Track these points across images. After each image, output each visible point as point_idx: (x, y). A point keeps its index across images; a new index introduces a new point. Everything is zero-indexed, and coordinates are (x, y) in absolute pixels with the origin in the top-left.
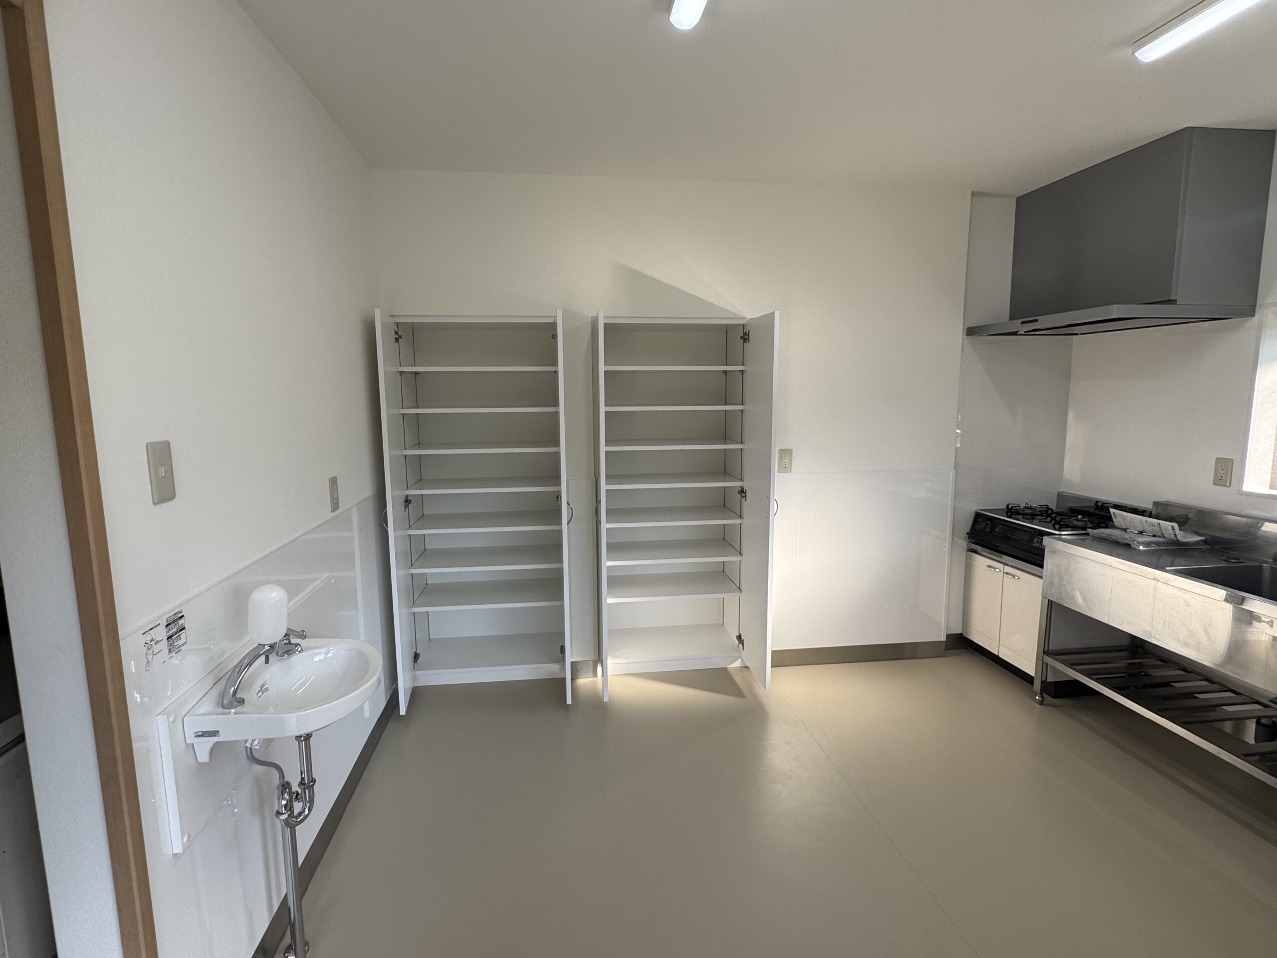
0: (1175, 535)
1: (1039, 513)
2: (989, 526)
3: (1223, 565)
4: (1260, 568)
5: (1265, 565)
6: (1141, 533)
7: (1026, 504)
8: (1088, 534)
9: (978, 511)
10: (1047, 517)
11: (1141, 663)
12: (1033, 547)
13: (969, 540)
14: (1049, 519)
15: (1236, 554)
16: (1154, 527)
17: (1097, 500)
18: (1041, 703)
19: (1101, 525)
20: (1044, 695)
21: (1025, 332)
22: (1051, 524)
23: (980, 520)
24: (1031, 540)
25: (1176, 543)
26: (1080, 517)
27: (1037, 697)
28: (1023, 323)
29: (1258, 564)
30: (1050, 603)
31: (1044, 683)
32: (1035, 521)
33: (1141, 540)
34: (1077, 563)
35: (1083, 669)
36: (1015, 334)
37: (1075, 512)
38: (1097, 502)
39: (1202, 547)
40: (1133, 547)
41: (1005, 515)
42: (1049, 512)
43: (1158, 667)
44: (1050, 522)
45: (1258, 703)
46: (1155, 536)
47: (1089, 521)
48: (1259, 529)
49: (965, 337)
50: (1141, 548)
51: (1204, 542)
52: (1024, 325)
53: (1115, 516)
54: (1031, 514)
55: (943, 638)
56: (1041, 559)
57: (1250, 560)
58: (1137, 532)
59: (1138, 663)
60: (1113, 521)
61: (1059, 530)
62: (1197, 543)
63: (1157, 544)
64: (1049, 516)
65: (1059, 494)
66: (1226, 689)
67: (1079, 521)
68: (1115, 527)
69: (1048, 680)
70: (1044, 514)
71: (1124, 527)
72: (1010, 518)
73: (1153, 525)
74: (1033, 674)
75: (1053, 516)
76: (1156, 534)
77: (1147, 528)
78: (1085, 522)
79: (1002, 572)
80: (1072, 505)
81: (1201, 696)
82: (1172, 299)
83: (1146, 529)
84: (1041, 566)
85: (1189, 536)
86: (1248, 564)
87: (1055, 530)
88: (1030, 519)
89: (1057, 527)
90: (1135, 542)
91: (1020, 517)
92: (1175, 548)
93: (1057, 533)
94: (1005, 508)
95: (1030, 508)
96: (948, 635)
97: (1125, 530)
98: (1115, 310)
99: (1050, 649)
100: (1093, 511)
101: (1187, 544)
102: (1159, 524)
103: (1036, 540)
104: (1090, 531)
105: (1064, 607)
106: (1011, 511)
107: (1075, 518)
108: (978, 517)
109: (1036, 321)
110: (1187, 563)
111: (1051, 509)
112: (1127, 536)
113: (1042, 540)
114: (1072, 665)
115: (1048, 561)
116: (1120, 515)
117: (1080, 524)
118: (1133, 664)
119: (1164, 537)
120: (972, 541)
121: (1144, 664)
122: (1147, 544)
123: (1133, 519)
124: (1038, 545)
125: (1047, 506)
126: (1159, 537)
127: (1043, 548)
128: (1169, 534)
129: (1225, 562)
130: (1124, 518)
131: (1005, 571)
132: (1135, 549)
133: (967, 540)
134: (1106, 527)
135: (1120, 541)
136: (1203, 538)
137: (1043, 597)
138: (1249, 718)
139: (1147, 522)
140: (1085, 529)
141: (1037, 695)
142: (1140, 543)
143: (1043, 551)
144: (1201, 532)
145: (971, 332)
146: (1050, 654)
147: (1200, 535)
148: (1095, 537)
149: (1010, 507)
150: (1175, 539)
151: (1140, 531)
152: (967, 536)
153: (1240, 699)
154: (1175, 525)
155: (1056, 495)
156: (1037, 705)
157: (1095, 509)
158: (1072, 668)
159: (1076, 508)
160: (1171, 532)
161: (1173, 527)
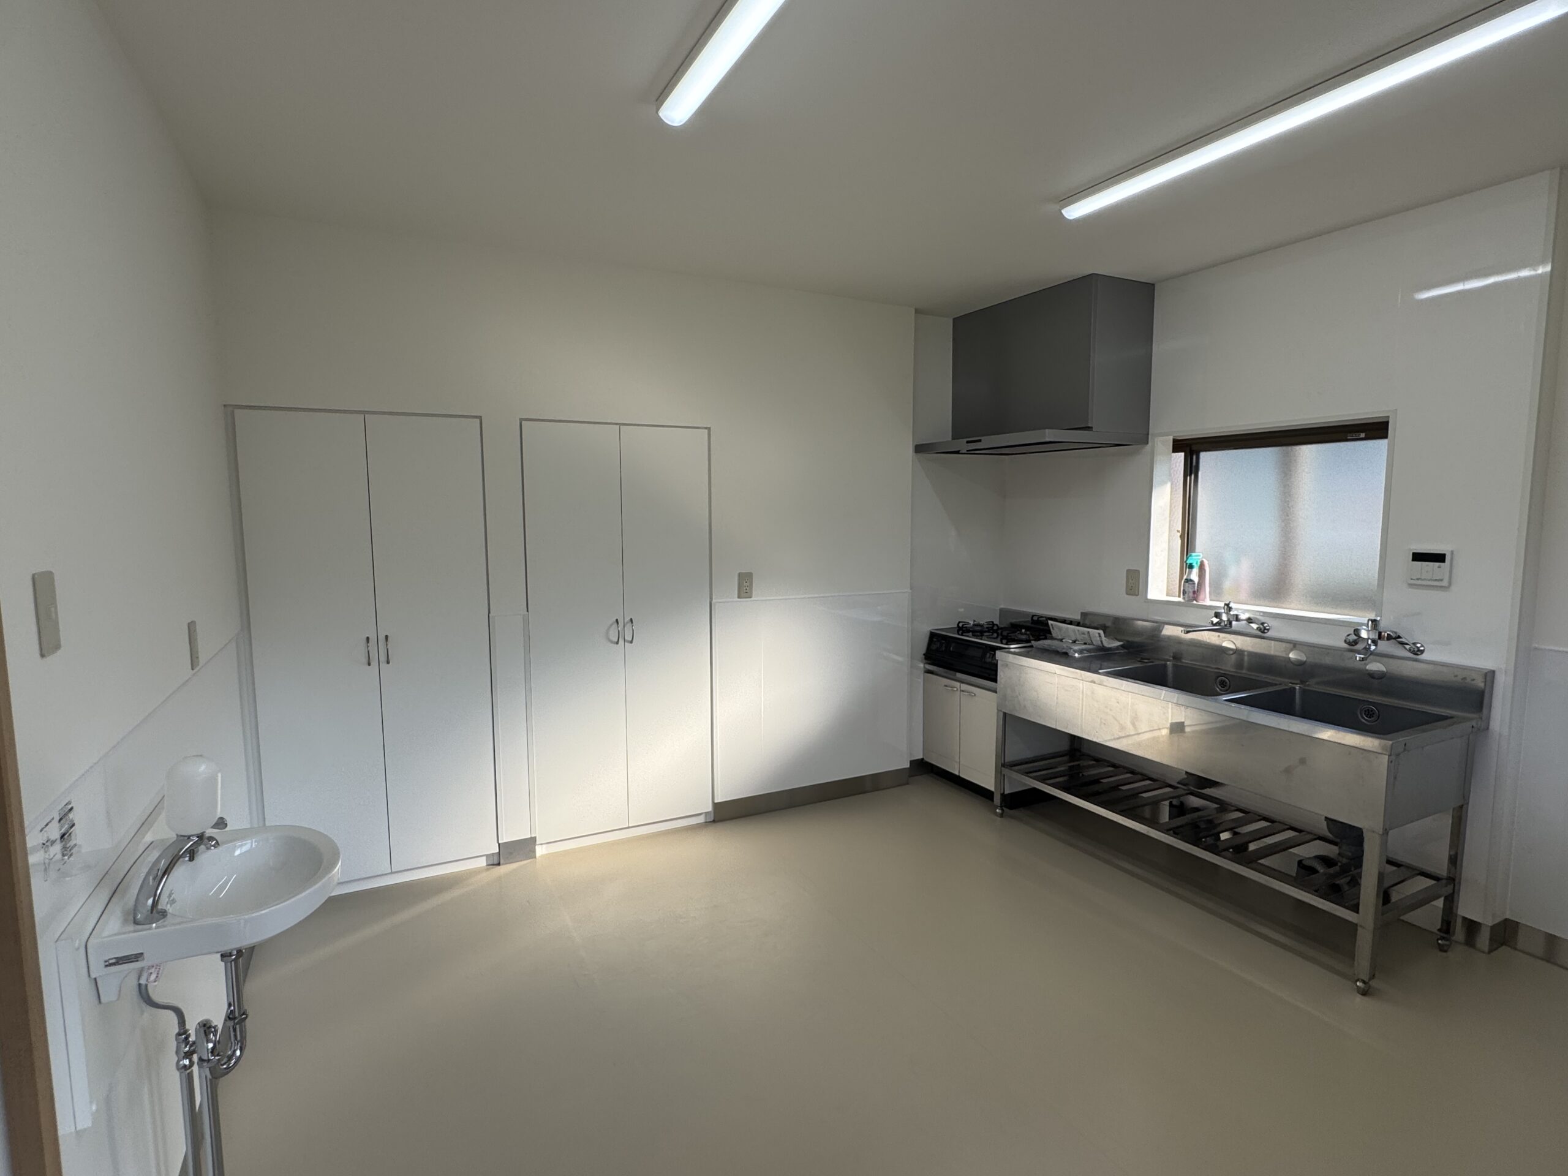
0: (1101, 641)
1: (987, 630)
2: (944, 645)
3: (1138, 665)
4: (1165, 666)
5: (1168, 663)
6: (1074, 642)
7: (974, 621)
8: (1032, 646)
9: (933, 631)
10: (993, 633)
11: (1079, 765)
12: (985, 662)
13: (927, 661)
14: (995, 635)
15: (1145, 655)
16: (1084, 636)
17: (1032, 614)
18: (1002, 815)
19: (1041, 637)
20: (1004, 808)
21: (968, 451)
22: (999, 639)
23: (935, 640)
24: (984, 656)
25: (1102, 649)
26: (1023, 631)
27: (998, 811)
28: (968, 442)
29: (1163, 662)
30: (1005, 714)
31: (1004, 796)
32: (983, 637)
33: (1076, 648)
34: (1027, 674)
35: (1037, 776)
36: (958, 452)
37: (1015, 627)
38: (1033, 616)
39: (1122, 651)
40: (1070, 654)
41: (956, 632)
42: (995, 628)
43: (1092, 766)
44: (997, 638)
45: (1170, 786)
46: (1085, 644)
47: (1031, 634)
48: (1161, 631)
49: (914, 454)
50: (1076, 655)
51: (1122, 646)
52: (969, 444)
53: (1053, 628)
54: (979, 630)
55: (908, 766)
56: (994, 673)
57: (1158, 659)
58: (1071, 641)
59: (1076, 765)
60: (1051, 634)
61: (1007, 644)
62: (1117, 648)
63: (1088, 651)
64: (996, 631)
65: (1001, 610)
66: (1146, 778)
67: (1022, 634)
68: (1052, 638)
69: (1006, 793)
70: (991, 629)
71: (1060, 637)
72: (962, 635)
73: (1083, 634)
74: (992, 789)
75: (999, 631)
76: (1086, 642)
77: (1079, 637)
78: (1028, 635)
79: (959, 690)
80: (1014, 621)
81: (1124, 788)
82: (1089, 426)
83: (1078, 639)
84: (995, 681)
85: (1112, 641)
86: (1157, 662)
87: (1002, 643)
88: (978, 636)
89: (1004, 641)
90: (1072, 650)
91: (971, 634)
92: (1101, 653)
93: (1006, 646)
94: (956, 626)
95: (978, 625)
96: (911, 762)
97: (1061, 640)
98: (1047, 434)
99: (1006, 761)
100: (1029, 624)
101: (1110, 649)
102: (1089, 632)
103: (988, 655)
104: (1033, 643)
105: (1017, 717)
106: (962, 629)
107: (1019, 632)
108: (933, 636)
109: (980, 441)
110: (1112, 665)
111: (997, 625)
112: (1065, 646)
113: (995, 654)
114: (1027, 773)
115: (1001, 674)
116: (1056, 625)
117: (1024, 637)
118: (1073, 766)
119: (1094, 645)
120: (929, 662)
121: (1081, 765)
122: (1080, 652)
123: (1067, 629)
124: (990, 660)
125: (993, 622)
126: (1089, 644)
127: (996, 662)
128: (1096, 641)
129: (1140, 663)
130: (1060, 629)
131: (962, 689)
132: (1072, 657)
133: (924, 661)
134: (1046, 638)
135: (1059, 650)
136: (1121, 643)
137: (999, 711)
138: (1165, 800)
139: (1078, 631)
140: (1028, 641)
141: (997, 808)
142: (1075, 651)
143: (996, 665)
144: (1119, 638)
145: (919, 449)
146: (1007, 765)
147: (1119, 641)
148: (1038, 648)
149: (961, 625)
150: (1101, 645)
151: (1073, 639)
152: (924, 656)
153: (1156, 785)
154: (1101, 632)
155: (998, 611)
156: (999, 819)
157: (1032, 623)
158: (1029, 777)
159: (1018, 623)
160: (1098, 639)
161: (1099, 634)
